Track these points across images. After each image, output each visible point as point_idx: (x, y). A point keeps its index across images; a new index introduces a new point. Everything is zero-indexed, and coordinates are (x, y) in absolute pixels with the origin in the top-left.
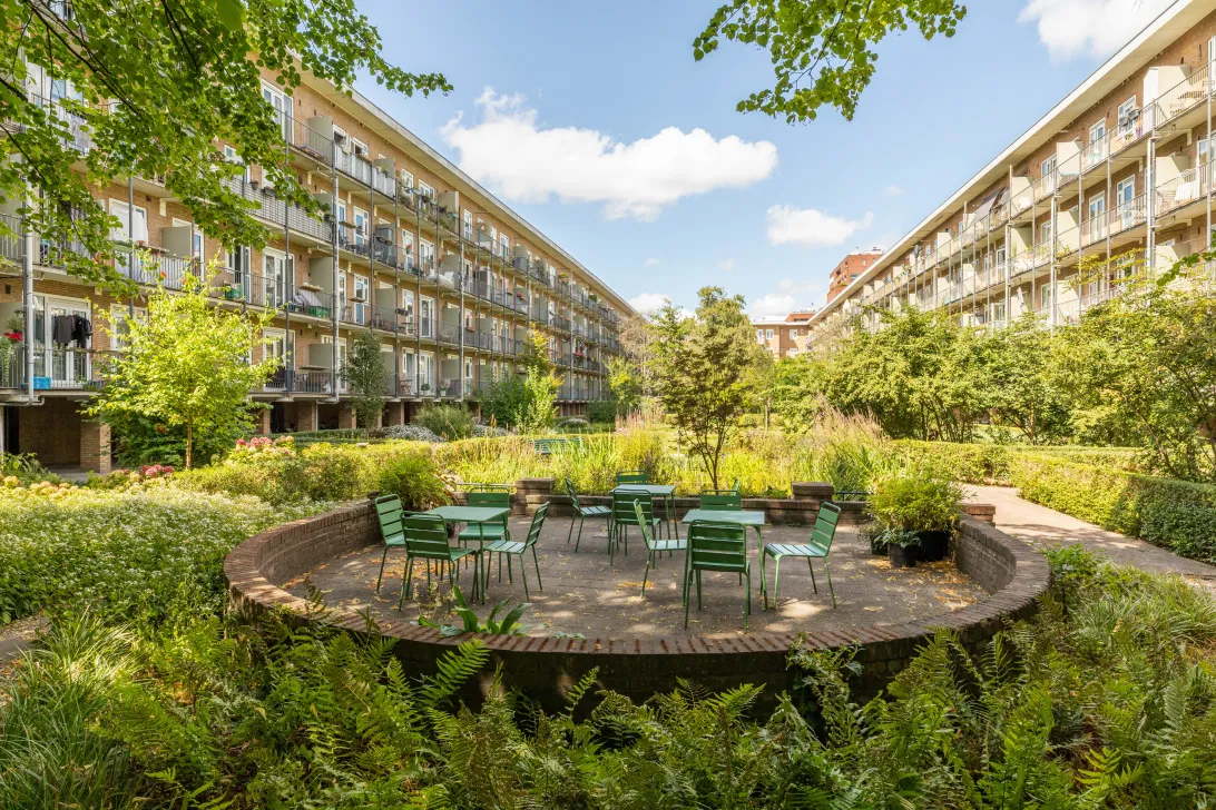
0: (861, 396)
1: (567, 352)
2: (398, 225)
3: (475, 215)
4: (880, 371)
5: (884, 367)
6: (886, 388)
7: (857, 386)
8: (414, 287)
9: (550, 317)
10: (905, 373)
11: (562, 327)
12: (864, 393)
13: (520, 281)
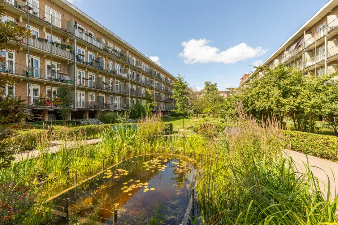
0: (256, 108)
1: (167, 98)
2: (107, 59)
3: (137, 59)
4: (265, 96)
5: (268, 94)
6: (269, 103)
7: (253, 103)
8: (113, 77)
9: (163, 88)
10: (279, 96)
11: (166, 91)
12: (258, 106)
13: (152, 78)
